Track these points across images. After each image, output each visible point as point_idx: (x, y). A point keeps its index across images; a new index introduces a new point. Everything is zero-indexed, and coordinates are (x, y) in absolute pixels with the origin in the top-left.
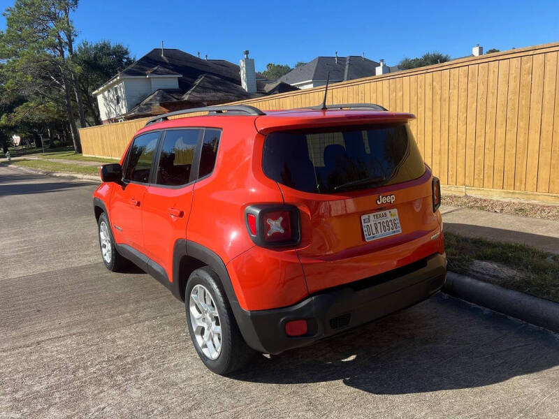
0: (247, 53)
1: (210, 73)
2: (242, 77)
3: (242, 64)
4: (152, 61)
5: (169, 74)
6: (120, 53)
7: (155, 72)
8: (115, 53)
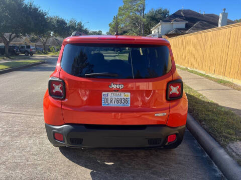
0: (225, 10)
1: (203, 20)
2: (219, 22)
3: (221, 15)
4: (176, 16)
5: (181, 21)
6: (166, 13)
7: (175, 21)
8: (163, 13)
